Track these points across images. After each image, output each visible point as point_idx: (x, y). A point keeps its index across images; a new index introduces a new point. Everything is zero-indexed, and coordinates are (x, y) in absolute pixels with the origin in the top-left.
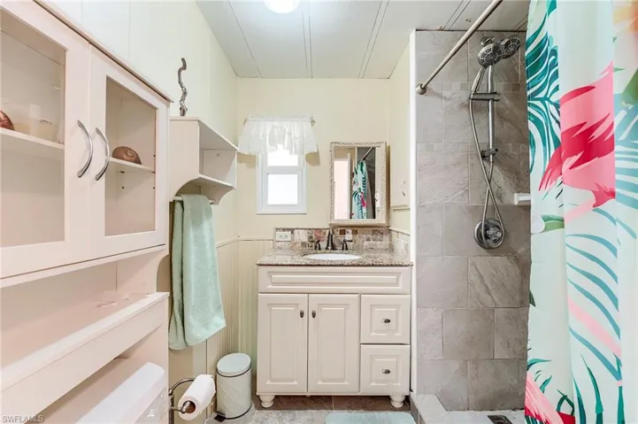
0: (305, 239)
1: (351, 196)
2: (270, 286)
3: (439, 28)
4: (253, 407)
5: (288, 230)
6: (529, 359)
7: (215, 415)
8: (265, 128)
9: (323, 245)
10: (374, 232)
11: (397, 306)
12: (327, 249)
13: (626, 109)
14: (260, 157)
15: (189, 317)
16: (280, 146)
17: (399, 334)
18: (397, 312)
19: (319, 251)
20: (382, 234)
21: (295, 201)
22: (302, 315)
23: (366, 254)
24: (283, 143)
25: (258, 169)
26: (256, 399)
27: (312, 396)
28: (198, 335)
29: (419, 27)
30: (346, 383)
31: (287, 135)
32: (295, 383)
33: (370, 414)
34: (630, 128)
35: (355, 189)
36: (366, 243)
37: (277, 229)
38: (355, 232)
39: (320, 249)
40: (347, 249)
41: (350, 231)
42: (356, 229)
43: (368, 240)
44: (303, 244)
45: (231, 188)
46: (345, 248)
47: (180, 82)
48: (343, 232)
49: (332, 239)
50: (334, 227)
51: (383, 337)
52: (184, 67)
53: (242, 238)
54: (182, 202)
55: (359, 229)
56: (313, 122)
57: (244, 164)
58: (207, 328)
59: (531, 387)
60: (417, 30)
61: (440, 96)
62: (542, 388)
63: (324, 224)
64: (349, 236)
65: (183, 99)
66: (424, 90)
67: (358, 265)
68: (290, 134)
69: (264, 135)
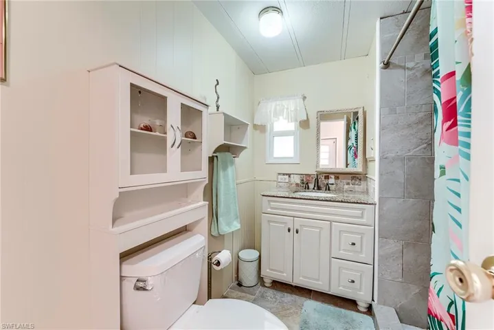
0: (299, 182)
1: (347, 149)
2: (269, 210)
3: (402, 12)
4: (259, 284)
5: (287, 174)
6: (431, 273)
7: (237, 282)
8: (271, 106)
9: (311, 186)
10: (353, 178)
11: (362, 234)
12: (314, 189)
13: (463, 90)
14: (269, 126)
15: (220, 219)
16: (281, 118)
17: (363, 255)
18: (362, 238)
19: (307, 190)
20: (360, 180)
21: (292, 155)
22: (289, 230)
23: (346, 194)
24: (283, 115)
25: (268, 133)
26: (261, 280)
27: (296, 287)
28: (225, 229)
29: (382, 16)
30: (320, 283)
31: (285, 110)
32: (285, 274)
33: (338, 309)
34: (464, 105)
35: (350, 144)
36: (346, 187)
37: (279, 174)
38: (337, 178)
39: (308, 188)
40: (329, 190)
41: (333, 177)
42: (338, 175)
43: (348, 184)
44: (297, 184)
45: (245, 148)
46: (328, 189)
47: (216, 92)
48: (327, 177)
49: (319, 182)
50: (319, 173)
51: (350, 255)
52: (218, 84)
53: (257, 178)
54: (217, 157)
55: (340, 176)
56: (304, 98)
57: (258, 131)
58: (229, 227)
59: (432, 294)
60: (381, 18)
61: (404, 68)
62: (438, 294)
63: (312, 171)
64: (332, 180)
65: (217, 101)
66: (387, 65)
67: (330, 201)
68: (287, 109)
69: (270, 111)
